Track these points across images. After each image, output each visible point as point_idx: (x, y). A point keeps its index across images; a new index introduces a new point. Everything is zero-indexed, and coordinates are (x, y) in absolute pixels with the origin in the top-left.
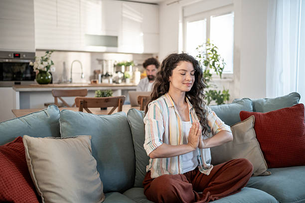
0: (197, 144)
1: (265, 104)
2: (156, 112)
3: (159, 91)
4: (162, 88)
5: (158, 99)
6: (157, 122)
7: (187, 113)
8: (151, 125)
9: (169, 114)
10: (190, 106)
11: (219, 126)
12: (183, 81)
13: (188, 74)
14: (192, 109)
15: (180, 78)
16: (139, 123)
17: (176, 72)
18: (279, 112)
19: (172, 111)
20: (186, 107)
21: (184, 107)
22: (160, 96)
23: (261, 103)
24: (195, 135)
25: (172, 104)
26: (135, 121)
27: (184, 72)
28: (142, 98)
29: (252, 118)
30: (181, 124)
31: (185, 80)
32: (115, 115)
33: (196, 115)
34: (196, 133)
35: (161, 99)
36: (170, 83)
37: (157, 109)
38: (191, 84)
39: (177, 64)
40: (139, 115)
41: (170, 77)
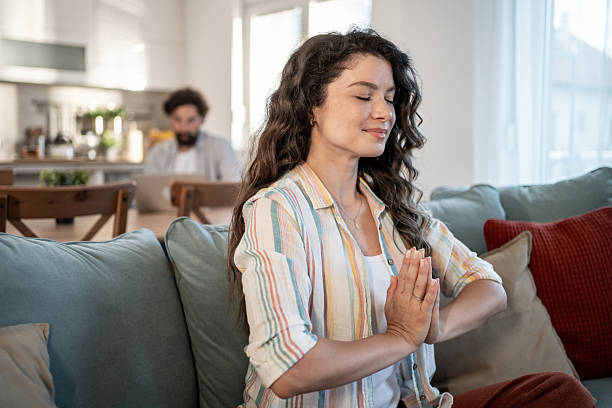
2: (282, 227)
4: (292, 144)
5: (276, 184)
6: (288, 260)
7: (370, 229)
9: (320, 233)
10: (377, 207)
11: (465, 265)
12: (362, 123)
13: (379, 97)
14: (383, 215)
15: (354, 110)
16: (207, 267)
17: (339, 90)
19: (328, 220)
20: (363, 208)
21: (358, 209)
22: (282, 171)
24: (416, 302)
25: (326, 201)
26: (196, 261)
27: (365, 91)
30: (360, 265)
31: (371, 116)
34: (418, 293)
35: (288, 181)
36: (315, 131)
37: (282, 216)
38: (386, 132)
39: (346, 63)
40: (204, 241)
41: (316, 110)
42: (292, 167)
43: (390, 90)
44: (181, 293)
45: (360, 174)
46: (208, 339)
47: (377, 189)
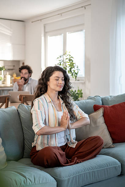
0: (67, 126)
1: (110, 99)
3: (41, 91)
4: (43, 89)
6: (41, 112)
7: (60, 106)
8: (37, 114)
9: (48, 107)
10: (62, 101)
11: (81, 114)
12: (57, 85)
13: (60, 79)
14: (63, 103)
15: (55, 82)
16: (26, 114)
17: (52, 78)
18: (120, 105)
19: (50, 104)
20: (59, 102)
21: (57, 102)
23: (107, 99)
24: (65, 120)
25: (50, 100)
26: (24, 112)
27: (57, 78)
28: (23, 97)
29: (102, 109)
30: (56, 113)
31: (59, 83)
32: (13, 107)
33: (65, 107)
34: (66, 119)
35: (42, 97)
36: (48, 86)
37: (40, 103)
38: (62, 86)
39: (53, 73)
40: (26, 109)
41: (48, 82)
42: (44, 94)
43: (63, 78)
44: (21, 119)
45: (59, 95)
46: (26, 129)
47: (62, 98)
